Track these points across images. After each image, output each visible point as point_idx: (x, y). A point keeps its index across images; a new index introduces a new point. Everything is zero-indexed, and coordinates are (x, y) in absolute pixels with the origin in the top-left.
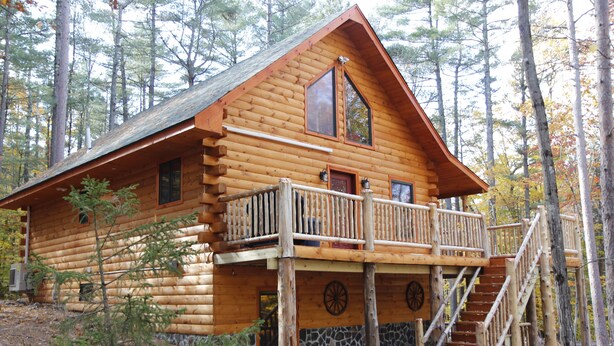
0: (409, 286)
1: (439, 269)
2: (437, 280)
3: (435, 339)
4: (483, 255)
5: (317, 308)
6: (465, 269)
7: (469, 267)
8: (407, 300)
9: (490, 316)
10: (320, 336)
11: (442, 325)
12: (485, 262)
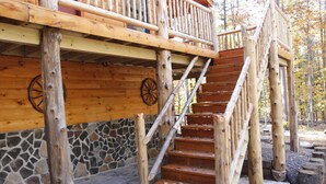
0: (143, 82)
1: (166, 54)
2: (164, 66)
3: (163, 136)
4: (212, 47)
5: (15, 105)
6: (196, 58)
7: (200, 57)
8: (142, 96)
9: (231, 105)
10: (23, 139)
11: (171, 120)
12: (214, 54)
